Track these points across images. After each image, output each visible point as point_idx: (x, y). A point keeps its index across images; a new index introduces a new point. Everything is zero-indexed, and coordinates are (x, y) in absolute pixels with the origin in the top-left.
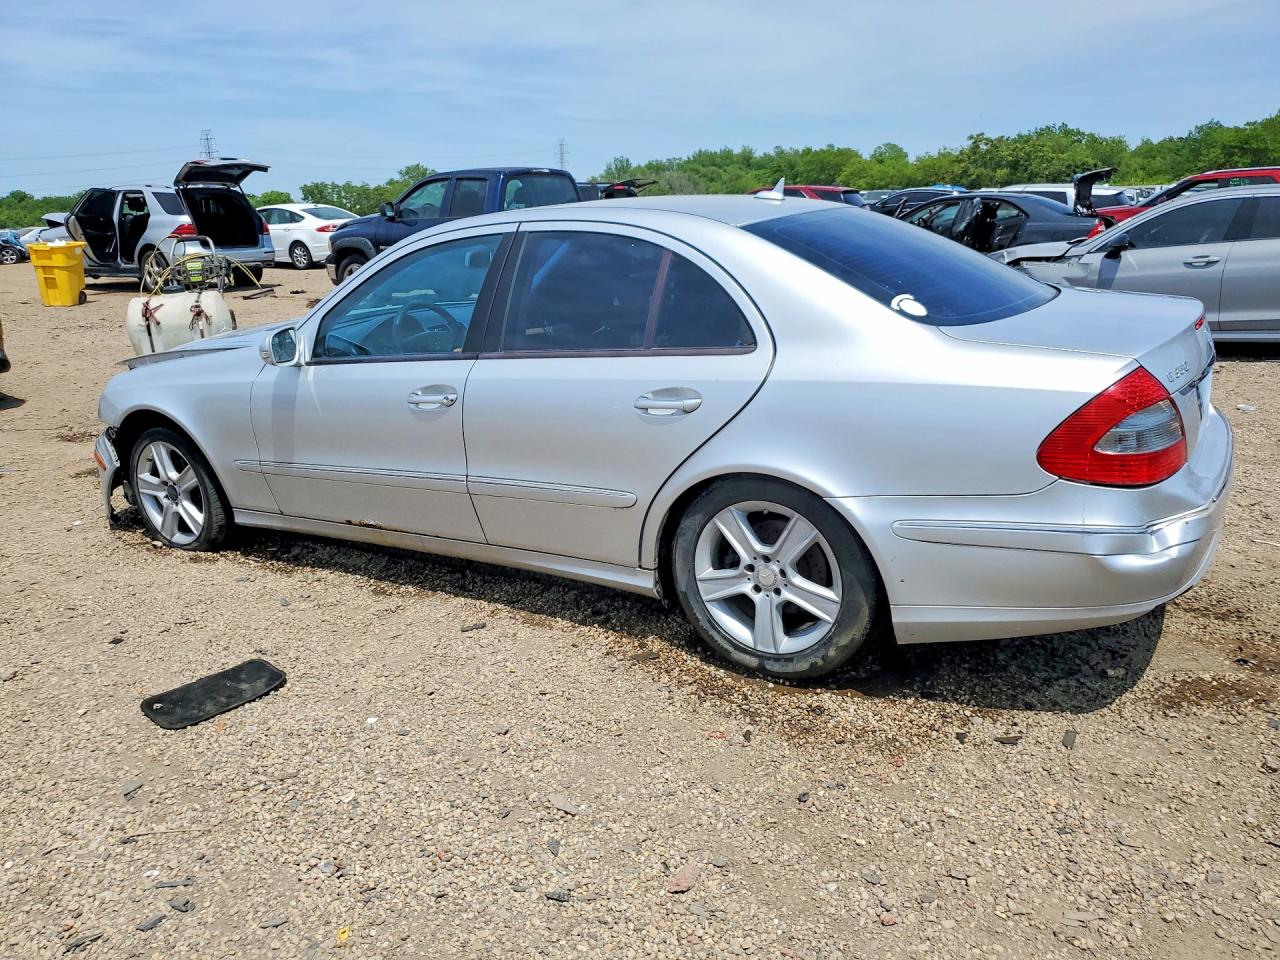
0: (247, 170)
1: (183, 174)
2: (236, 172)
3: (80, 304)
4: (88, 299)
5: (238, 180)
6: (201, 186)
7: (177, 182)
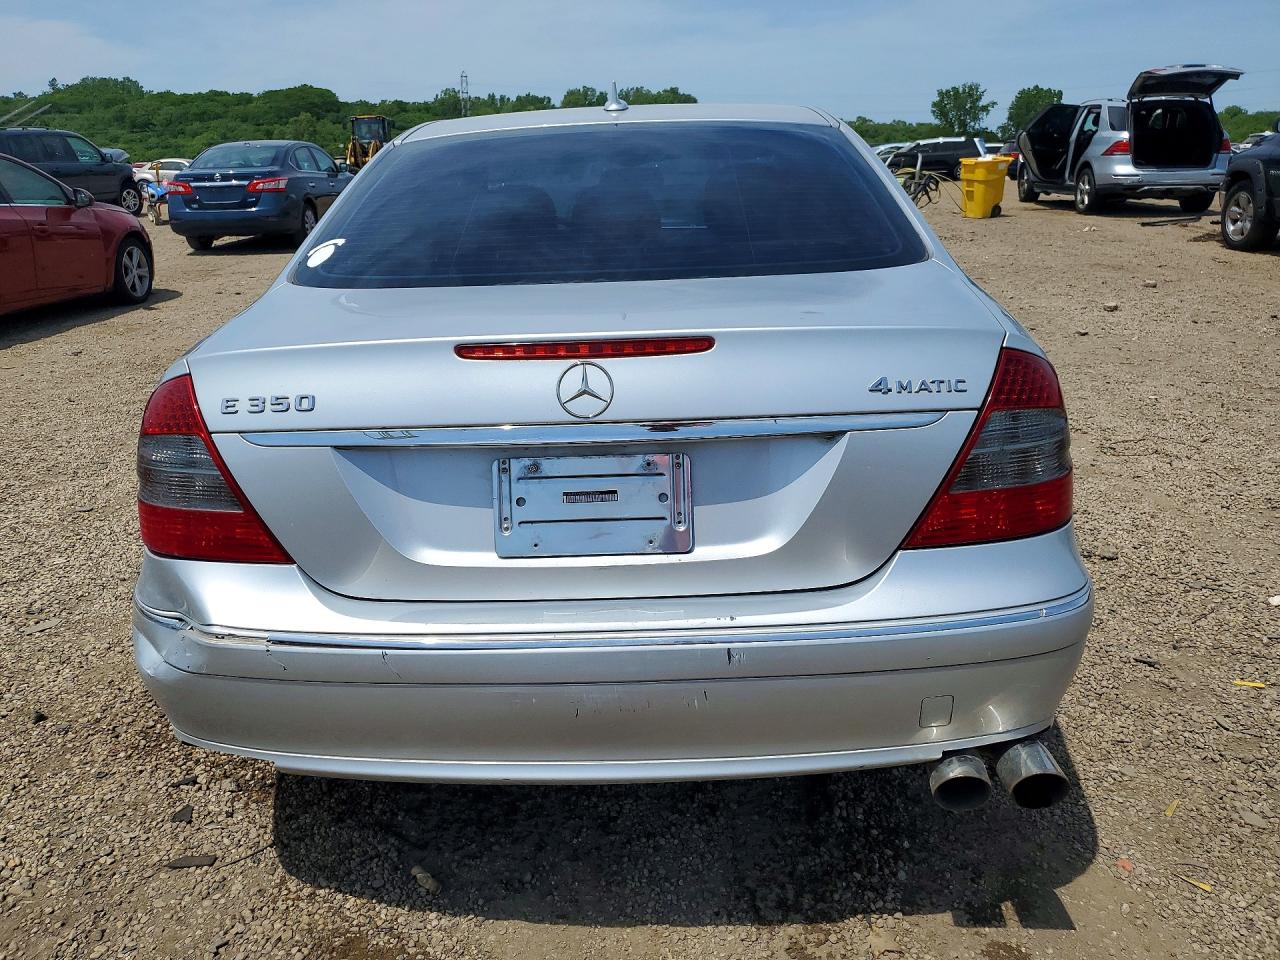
0: (1221, 77)
1: (1137, 85)
2: (1210, 80)
3: (991, 217)
4: (1002, 213)
5: (1209, 90)
6: (1163, 98)
7: (1131, 95)
